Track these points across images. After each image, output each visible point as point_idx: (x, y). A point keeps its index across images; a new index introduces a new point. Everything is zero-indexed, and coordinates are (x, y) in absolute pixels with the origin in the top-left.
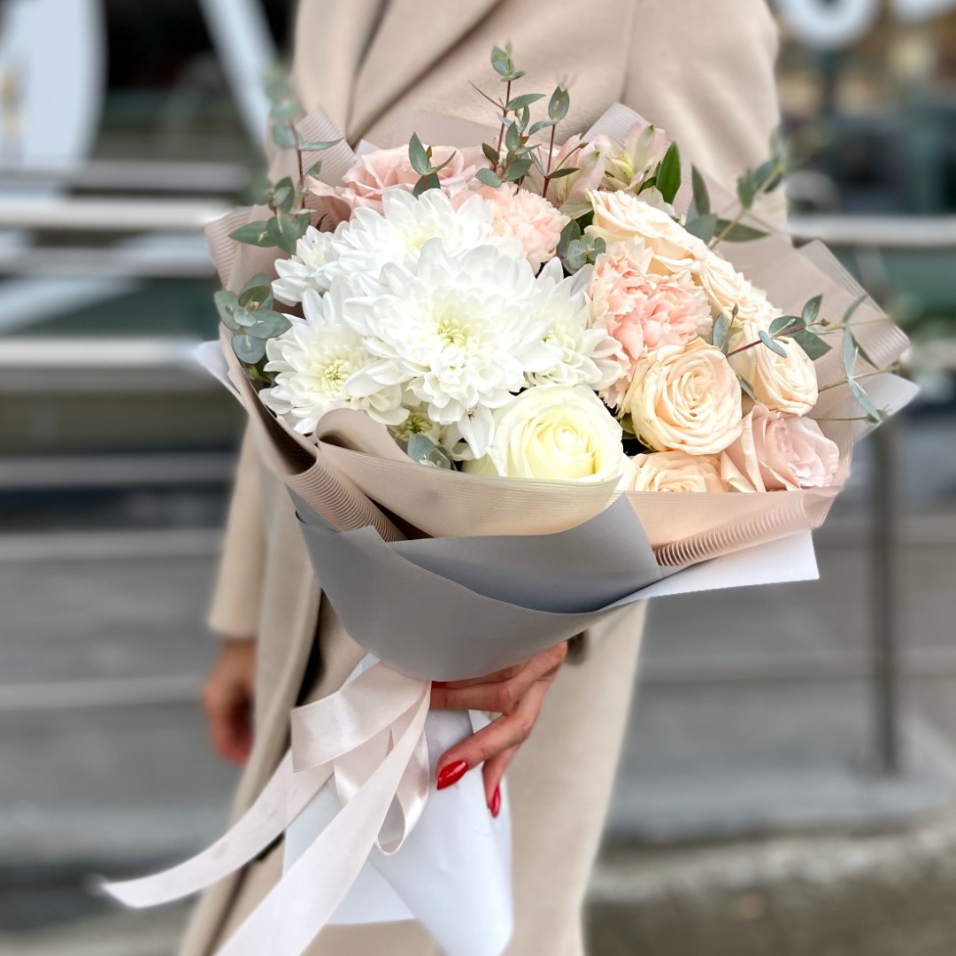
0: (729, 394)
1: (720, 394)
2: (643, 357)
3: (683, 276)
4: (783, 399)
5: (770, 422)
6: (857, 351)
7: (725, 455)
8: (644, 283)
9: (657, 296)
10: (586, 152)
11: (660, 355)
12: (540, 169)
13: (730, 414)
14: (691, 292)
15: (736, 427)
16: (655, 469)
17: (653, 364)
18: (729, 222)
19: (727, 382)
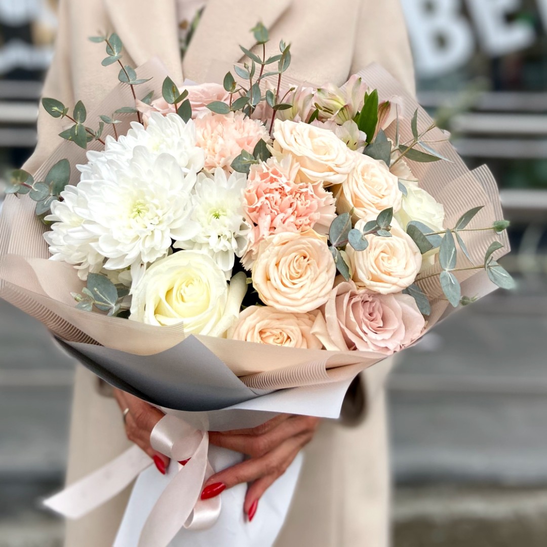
0: (325, 272)
1: (318, 271)
2: (263, 239)
3: (319, 184)
4: (371, 280)
5: (353, 295)
6: (454, 250)
7: (320, 314)
8: (280, 187)
9: (289, 196)
10: (307, 93)
11: (276, 239)
12: (270, 103)
13: (322, 286)
14: (320, 196)
15: (324, 296)
16: (258, 318)
17: (269, 243)
18: (407, 147)
19: (324, 263)
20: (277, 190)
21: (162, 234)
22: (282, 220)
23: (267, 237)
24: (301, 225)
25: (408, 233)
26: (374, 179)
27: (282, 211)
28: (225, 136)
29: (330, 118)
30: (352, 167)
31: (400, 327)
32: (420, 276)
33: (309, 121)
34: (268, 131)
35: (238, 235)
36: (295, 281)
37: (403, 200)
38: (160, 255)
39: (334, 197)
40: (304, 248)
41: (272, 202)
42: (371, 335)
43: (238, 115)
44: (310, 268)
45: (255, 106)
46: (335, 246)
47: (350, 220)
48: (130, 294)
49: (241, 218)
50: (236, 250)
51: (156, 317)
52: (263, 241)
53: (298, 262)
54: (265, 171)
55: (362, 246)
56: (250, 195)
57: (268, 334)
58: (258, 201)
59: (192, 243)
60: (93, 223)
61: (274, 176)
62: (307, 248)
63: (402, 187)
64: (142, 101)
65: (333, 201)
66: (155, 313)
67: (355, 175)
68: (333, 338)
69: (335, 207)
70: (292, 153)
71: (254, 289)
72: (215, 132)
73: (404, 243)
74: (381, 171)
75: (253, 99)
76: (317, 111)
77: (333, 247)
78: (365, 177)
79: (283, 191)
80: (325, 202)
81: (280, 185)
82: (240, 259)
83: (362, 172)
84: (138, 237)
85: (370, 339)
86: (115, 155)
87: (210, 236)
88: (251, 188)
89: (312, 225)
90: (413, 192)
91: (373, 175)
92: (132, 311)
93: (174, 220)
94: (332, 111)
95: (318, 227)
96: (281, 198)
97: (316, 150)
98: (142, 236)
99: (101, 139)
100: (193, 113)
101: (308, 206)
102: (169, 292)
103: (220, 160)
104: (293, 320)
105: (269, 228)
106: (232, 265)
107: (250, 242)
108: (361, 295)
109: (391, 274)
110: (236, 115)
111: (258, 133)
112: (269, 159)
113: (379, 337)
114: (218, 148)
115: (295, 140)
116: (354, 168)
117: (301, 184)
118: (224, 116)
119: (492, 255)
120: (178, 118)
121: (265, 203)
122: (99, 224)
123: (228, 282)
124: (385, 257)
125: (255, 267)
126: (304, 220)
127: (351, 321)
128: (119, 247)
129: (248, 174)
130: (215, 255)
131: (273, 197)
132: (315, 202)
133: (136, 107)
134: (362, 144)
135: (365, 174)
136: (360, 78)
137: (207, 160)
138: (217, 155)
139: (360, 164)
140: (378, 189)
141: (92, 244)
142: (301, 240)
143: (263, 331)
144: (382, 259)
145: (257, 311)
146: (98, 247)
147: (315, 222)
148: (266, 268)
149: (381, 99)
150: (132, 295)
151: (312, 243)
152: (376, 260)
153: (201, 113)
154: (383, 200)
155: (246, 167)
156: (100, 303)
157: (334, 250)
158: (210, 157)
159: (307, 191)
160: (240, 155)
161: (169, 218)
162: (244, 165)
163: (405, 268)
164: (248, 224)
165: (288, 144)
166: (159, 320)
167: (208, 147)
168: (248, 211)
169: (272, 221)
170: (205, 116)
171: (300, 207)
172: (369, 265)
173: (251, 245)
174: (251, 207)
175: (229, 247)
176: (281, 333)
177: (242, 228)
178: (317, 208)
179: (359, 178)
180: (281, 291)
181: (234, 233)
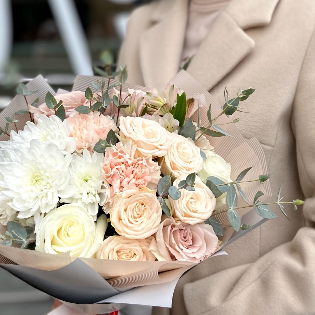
2: (115, 195)
3: (149, 158)
4: (184, 217)
5: (173, 226)
6: (235, 196)
7: (154, 239)
8: (125, 161)
9: (131, 167)
10: (140, 96)
11: (124, 194)
12: (116, 104)
13: (154, 222)
14: (151, 165)
15: (155, 228)
16: (116, 244)
17: (120, 197)
18: (206, 129)
19: (155, 207)
20: (123, 163)
21: (53, 195)
22: (127, 182)
23: (118, 193)
24: (139, 185)
25: (207, 185)
26: (185, 151)
27: (127, 176)
28: (88, 128)
29: (155, 112)
30: (170, 145)
31: (203, 244)
32: (215, 213)
33: (142, 115)
34: (115, 123)
35: (100, 192)
36: (137, 220)
37: (204, 163)
38: (52, 208)
39: (159, 166)
40: (141, 199)
41: (120, 171)
42: (185, 250)
43: (95, 113)
44: (146, 211)
45: (106, 107)
46: (161, 196)
47: (170, 180)
48: (34, 233)
49: (101, 182)
50: (99, 202)
51: (52, 246)
52: (116, 196)
53: (138, 208)
54: (115, 151)
55: (178, 196)
56: (106, 168)
57: (122, 253)
58: (112, 171)
59: (72, 199)
60: (8, 189)
61: (121, 155)
62: (144, 199)
63: (203, 155)
64: (31, 105)
65: (159, 168)
66: (51, 244)
67: (172, 150)
68: (161, 253)
69: (161, 172)
70: (131, 138)
71: (112, 226)
72: (82, 126)
73: (205, 192)
74: (189, 145)
75: (105, 102)
76: (146, 108)
77: (160, 197)
78: (179, 150)
79: (127, 164)
80: (153, 169)
81: (125, 160)
82: (102, 207)
83: (176, 147)
84: (37, 197)
85: (184, 253)
86: (18, 145)
87: (83, 194)
88: (107, 163)
89: (146, 184)
90: (210, 158)
91: (184, 148)
92: (37, 244)
93: (60, 185)
94: (156, 107)
95: (150, 184)
96: (126, 168)
97: (147, 136)
98: (40, 196)
99: (8, 133)
100: (67, 113)
101: (143, 172)
102: (59, 231)
103: (86, 144)
104: (137, 244)
105: (119, 188)
106: (97, 211)
107: (108, 197)
108: (179, 226)
109: (197, 211)
110: (94, 113)
111: (109, 125)
112: (117, 143)
113: (190, 251)
114: (84, 137)
115: (133, 129)
116: (171, 146)
117: (138, 159)
118: (87, 115)
119: (258, 199)
120: (57, 118)
121: (116, 172)
122: (12, 190)
123: (96, 222)
124: (193, 202)
125: (112, 212)
126: (141, 181)
127: (173, 243)
128: (26, 205)
129: (104, 153)
130: (86, 206)
131: (121, 168)
132: (147, 170)
133: (28, 110)
134: (177, 128)
135: (179, 148)
136: (174, 85)
137: (77, 145)
138: (84, 141)
139: (175, 142)
140: (187, 158)
141: (9, 204)
142: (139, 194)
143: (119, 251)
144: (191, 203)
145: (114, 240)
146: (13, 205)
147: (148, 182)
148: (118, 212)
149: (188, 97)
150: (36, 233)
151: (147, 196)
152: (187, 203)
153: (72, 113)
154: (190, 164)
155: (103, 149)
156: (16, 240)
157: (161, 199)
158: (79, 143)
159: (142, 163)
160: (99, 142)
161: (56, 185)
162: (102, 148)
163: (205, 208)
164: (106, 185)
165: (129, 133)
166: (54, 249)
167: (77, 136)
168: (106, 178)
169: (121, 183)
170: (74, 115)
171: (138, 173)
172: (183, 207)
173: (108, 199)
174: (107, 175)
175: (94, 200)
176: (130, 252)
177: (102, 187)
178: (149, 173)
179: (175, 151)
180: (128, 226)
181: (97, 191)
